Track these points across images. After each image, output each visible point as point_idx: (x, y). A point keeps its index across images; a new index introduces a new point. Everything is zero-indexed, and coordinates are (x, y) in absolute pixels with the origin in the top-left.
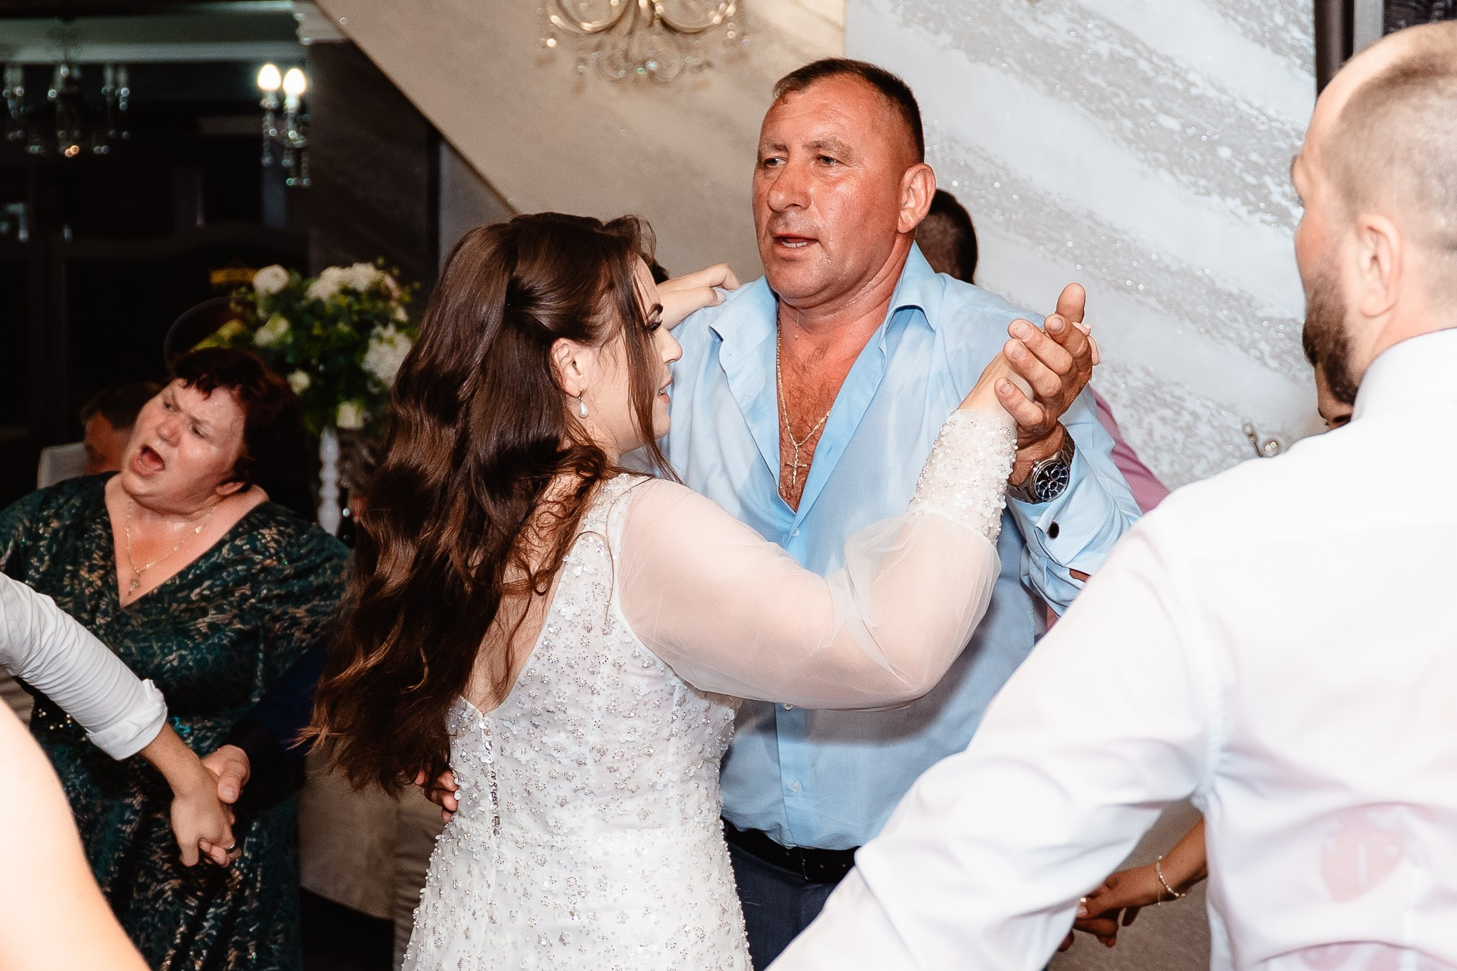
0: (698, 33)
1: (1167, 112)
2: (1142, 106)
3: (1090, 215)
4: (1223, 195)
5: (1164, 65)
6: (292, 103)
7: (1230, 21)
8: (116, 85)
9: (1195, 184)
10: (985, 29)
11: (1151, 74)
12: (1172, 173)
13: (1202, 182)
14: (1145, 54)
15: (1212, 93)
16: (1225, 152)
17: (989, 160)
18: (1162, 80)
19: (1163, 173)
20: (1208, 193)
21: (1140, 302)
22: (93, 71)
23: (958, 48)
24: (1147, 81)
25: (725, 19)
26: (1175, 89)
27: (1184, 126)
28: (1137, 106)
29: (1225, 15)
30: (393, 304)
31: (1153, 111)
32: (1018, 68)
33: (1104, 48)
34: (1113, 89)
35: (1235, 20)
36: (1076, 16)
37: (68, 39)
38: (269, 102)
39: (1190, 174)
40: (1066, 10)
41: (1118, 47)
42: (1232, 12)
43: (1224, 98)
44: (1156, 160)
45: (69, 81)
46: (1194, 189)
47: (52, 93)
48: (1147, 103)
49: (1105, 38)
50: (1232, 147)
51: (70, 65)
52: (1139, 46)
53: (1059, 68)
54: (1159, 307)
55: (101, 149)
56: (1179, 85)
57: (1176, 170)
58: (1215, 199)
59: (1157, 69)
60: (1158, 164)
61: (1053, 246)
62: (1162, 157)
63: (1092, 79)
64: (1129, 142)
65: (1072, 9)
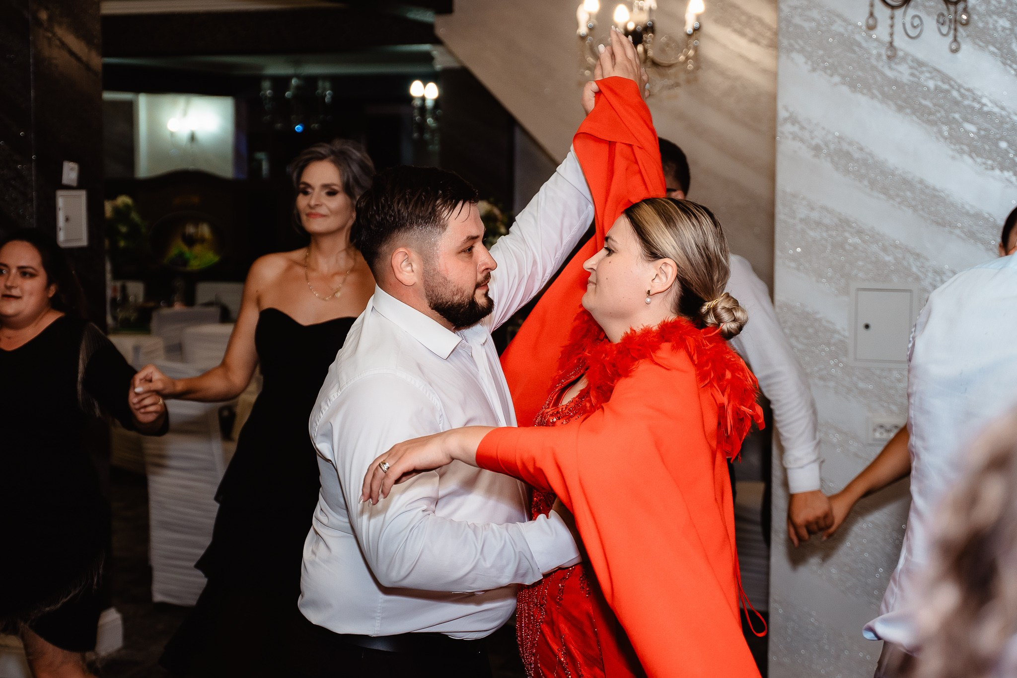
0: (670, 66)
1: (968, 122)
2: (954, 118)
3: (921, 182)
4: (1002, 169)
5: (967, 93)
6: (429, 103)
7: (1008, 68)
8: (325, 90)
9: (985, 164)
10: (860, 73)
11: (959, 99)
12: (972, 157)
13: (990, 162)
14: (956, 87)
15: (996, 110)
16: (1003, 145)
17: (861, 149)
18: (966, 102)
19: (966, 158)
20: (993, 169)
21: (951, 233)
22: (311, 81)
23: (844, 84)
24: (957, 103)
25: (687, 58)
26: (973, 108)
27: (979, 129)
28: (950, 117)
29: (1004, 64)
30: (498, 224)
31: (961, 120)
32: (880, 96)
33: (931, 84)
34: (937, 108)
35: (1011, 66)
36: (915, 65)
37: (297, 63)
38: (417, 103)
39: (982, 157)
40: (909, 62)
41: (939, 83)
42: (1009, 62)
43: (1004, 113)
44: (962, 149)
45: (298, 88)
46: (984, 166)
47: (288, 94)
48: (957, 116)
49: (932, 78)
50: (1008, 141)
51: (298, 76)
52: (953, 83)
53: (904, 96)
54: (962, 235)
55: (315, 126)
56: (977, 106)
57: (974, 155)
58: (997, 172)
59: (962, 95)
60: (962, 152)
61: (898, 200)
62: (966, 148)
63: (924, 102)
64: (945, 138)
65: (912, 61)
